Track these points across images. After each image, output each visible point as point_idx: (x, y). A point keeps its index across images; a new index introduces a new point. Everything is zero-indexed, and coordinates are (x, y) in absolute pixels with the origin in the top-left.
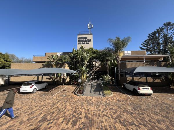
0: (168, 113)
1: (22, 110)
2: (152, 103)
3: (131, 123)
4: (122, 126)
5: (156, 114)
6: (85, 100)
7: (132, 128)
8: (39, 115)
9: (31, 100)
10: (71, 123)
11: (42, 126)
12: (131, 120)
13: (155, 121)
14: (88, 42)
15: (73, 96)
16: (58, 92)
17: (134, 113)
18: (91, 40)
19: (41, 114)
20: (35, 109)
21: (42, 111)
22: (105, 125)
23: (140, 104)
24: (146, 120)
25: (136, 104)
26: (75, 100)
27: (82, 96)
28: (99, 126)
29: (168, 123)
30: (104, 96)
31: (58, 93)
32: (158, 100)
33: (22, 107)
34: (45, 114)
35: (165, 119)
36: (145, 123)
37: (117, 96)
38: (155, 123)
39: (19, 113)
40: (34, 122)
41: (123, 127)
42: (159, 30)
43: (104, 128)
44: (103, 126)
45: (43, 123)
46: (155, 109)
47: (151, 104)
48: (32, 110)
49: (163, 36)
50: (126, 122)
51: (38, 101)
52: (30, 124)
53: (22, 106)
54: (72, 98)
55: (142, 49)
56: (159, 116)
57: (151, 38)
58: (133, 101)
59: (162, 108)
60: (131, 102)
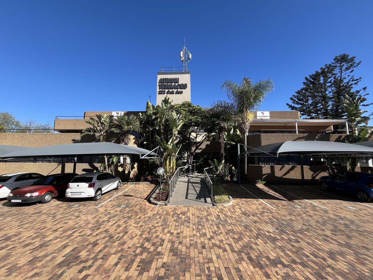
0: (349, 237)
1: (20, 239)
2: (315, 217)
3: (273, 260)
4: (254, 267)
5: (325, 240)
6: (172, 214)
7: (276, 272)
8: (61, 250)
9: (44, 217)
10: (138, 266)
11: (65, 274)
12: (273, 254)
13: (325, 255)
14: (181, 90)
15: (144, 206)
16: (110, 198)
17: (279, 239)
18: (186, 84)
19: (65, 246)
20: (51, 236)
21: (67, 241)
22: (215, 267)
23: (291, 220)
24: (305, 252)
25: (283, 220)
26: (150, 214)
27: (166, 205)
28: (202, 270)
29: (351, 258)
30: (213, 205)
31: (111, 201)
32: (326, 212)
33: (20, 233)
34: (76, 248)
35: (344, 249)
36: (305, 259)
37: (242, 204)
38: (325, 260)
39: (10, 247)
40: (45, 266)
41: (257, 269)
42: (326, 70)
43: (213, 275)
44: (212, 269)
45: (69, 269)
46: (323, 230)
47: (314, 219)
48: (44, 238)
49: (332, 81)
50: (263, 259)
51: (60, 219)
52: (35, 271)
53: (21, 230)
54: (143, 210)
55: (293, 108)
56: (331, 243)
57: (309, 86)
58: (275, 215)
59: (336, 227)
60: (273, 216)
